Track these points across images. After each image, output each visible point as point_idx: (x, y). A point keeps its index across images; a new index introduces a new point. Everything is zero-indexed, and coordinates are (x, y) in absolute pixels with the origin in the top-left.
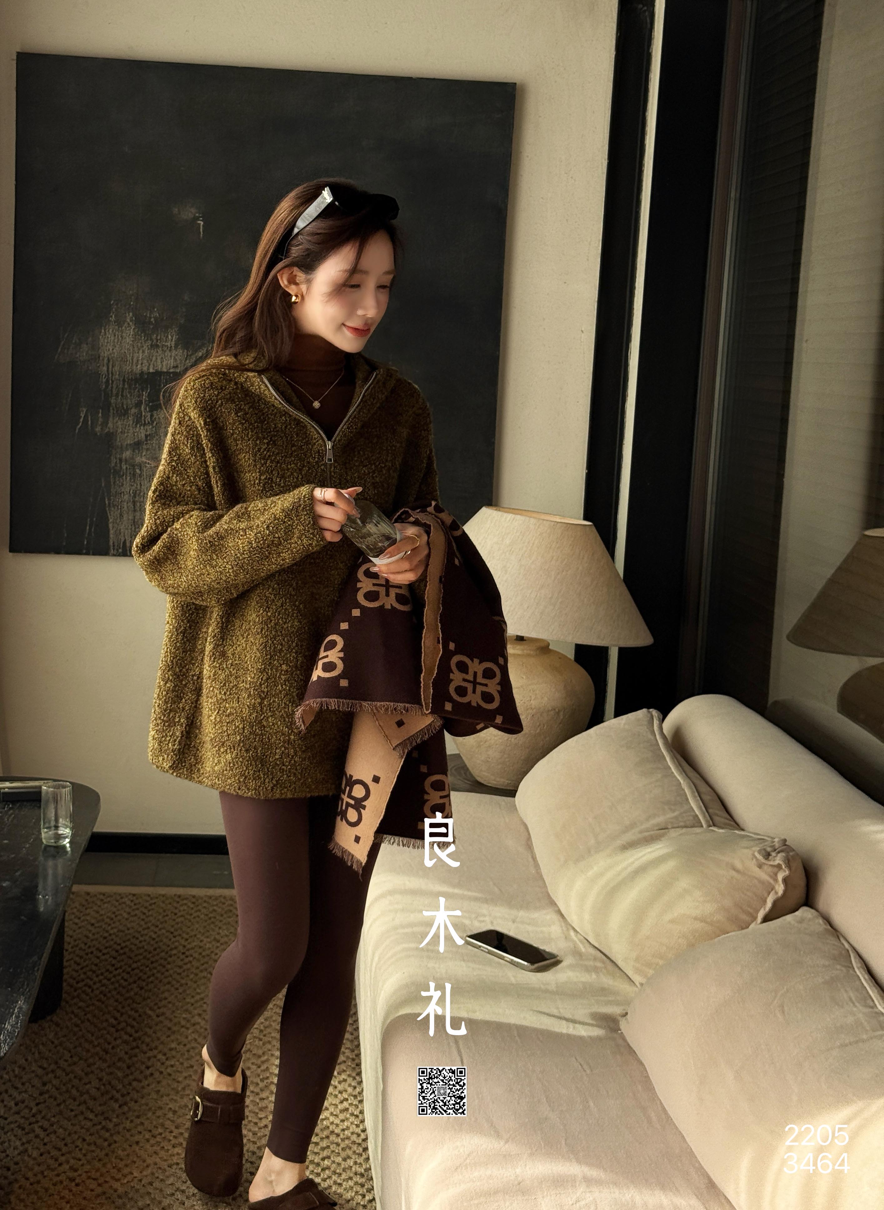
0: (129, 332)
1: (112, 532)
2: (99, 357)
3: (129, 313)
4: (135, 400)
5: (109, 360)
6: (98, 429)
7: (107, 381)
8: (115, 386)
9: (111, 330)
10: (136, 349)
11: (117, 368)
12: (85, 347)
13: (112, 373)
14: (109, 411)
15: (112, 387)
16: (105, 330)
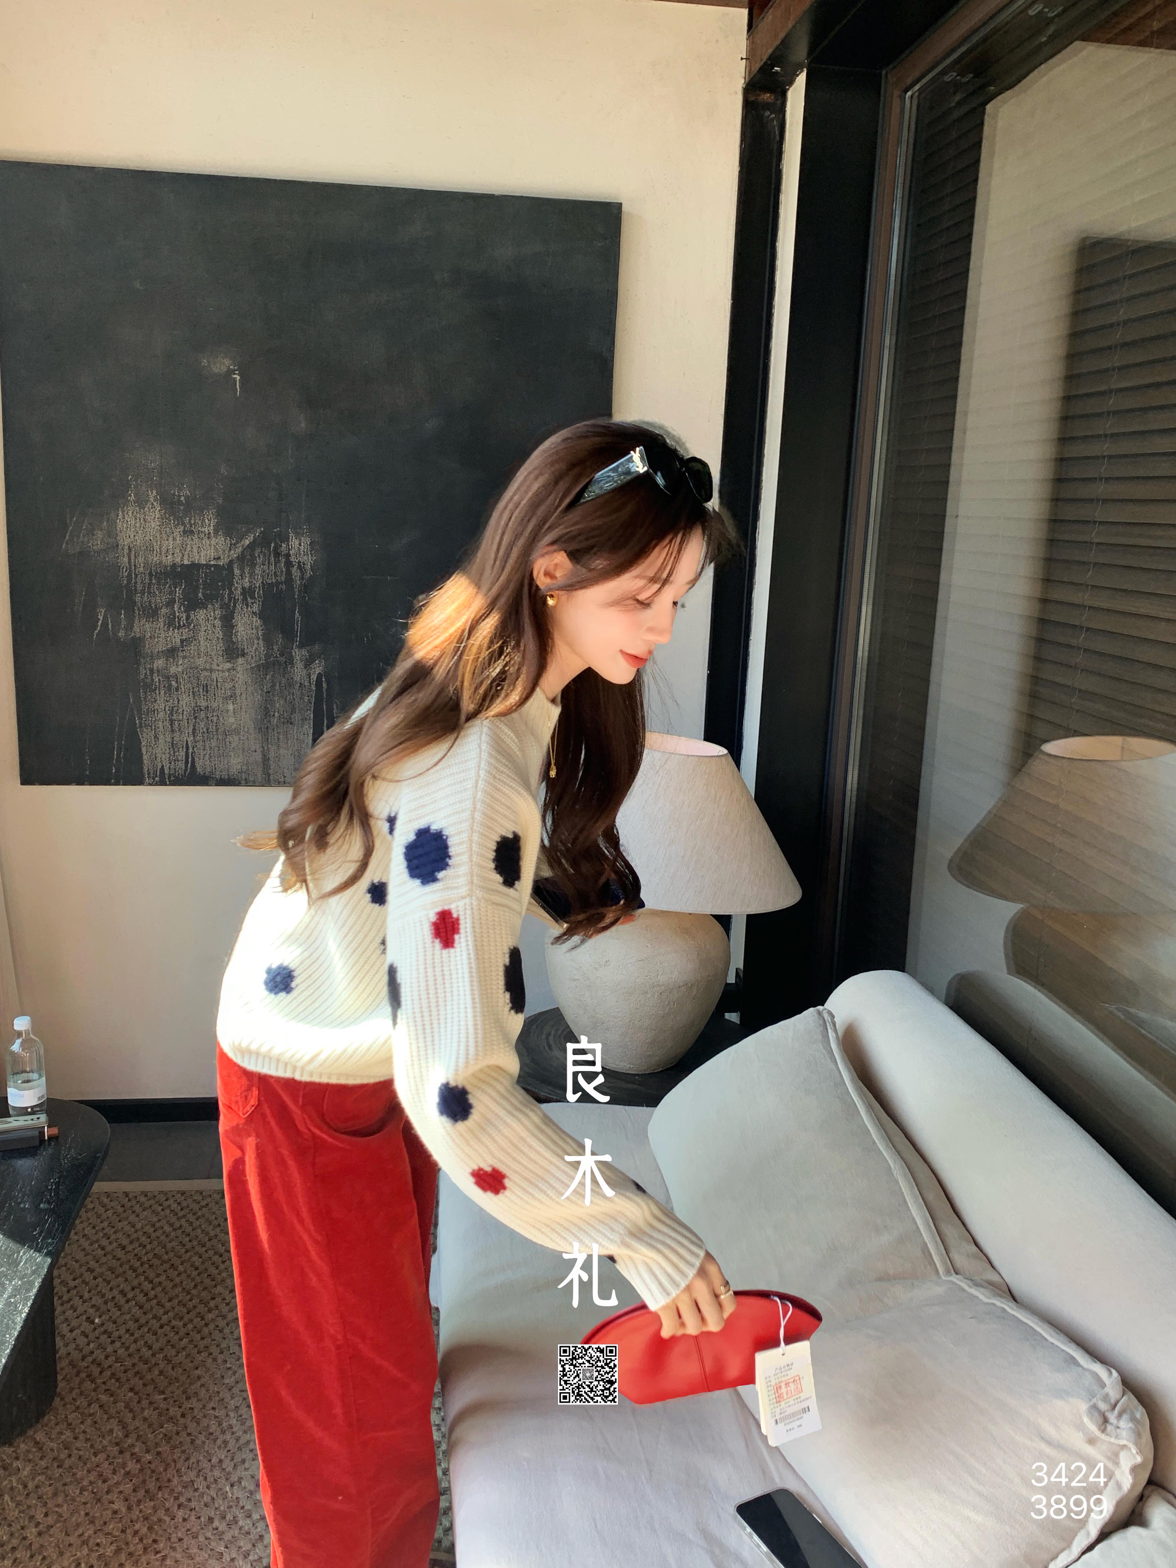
0: (154, 514)
1: (145, 757)
2: (117, 546)
3: (152, 490)
4: (165, 599)
5: (130, 549)
6: (121, 634)
7: (130, 575)
8: (139, 581)
9: (131, 512)
10: (164, 536)
11: (141, 559)
12: (99, 534)
13: (135, 566)
14: (134, 612)
15: (136, 583)
16: (123, 512)
